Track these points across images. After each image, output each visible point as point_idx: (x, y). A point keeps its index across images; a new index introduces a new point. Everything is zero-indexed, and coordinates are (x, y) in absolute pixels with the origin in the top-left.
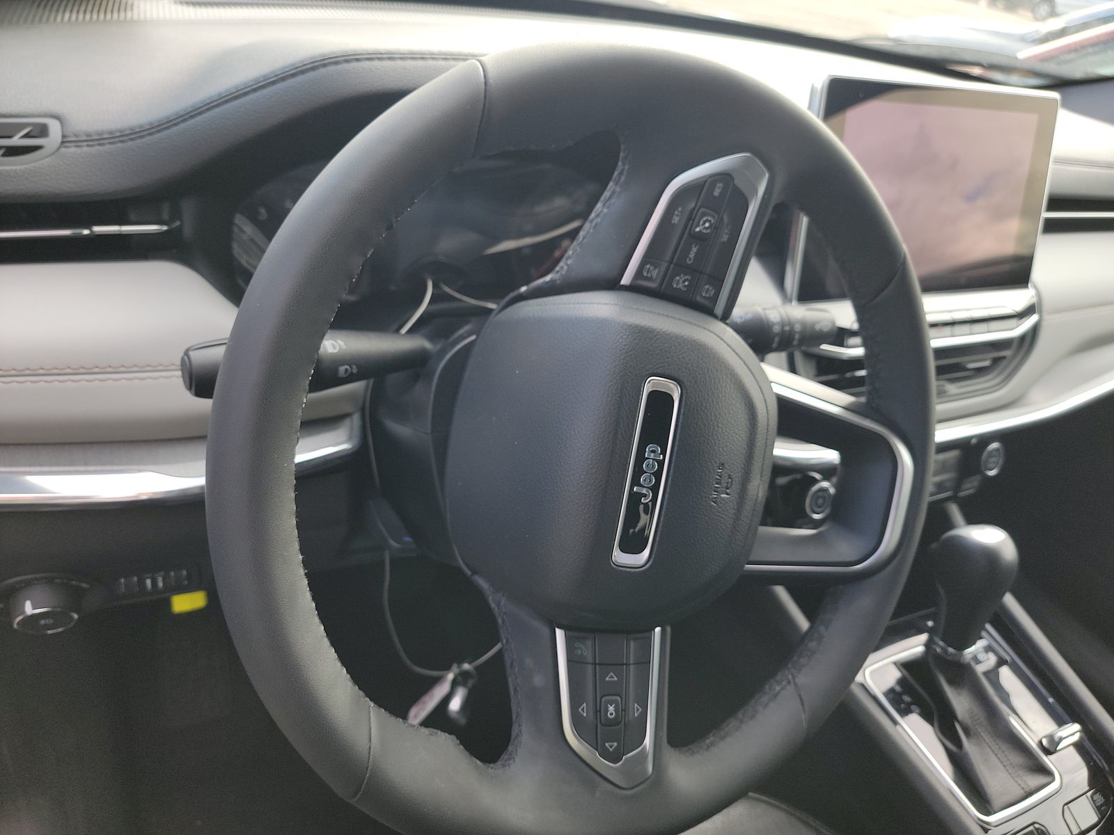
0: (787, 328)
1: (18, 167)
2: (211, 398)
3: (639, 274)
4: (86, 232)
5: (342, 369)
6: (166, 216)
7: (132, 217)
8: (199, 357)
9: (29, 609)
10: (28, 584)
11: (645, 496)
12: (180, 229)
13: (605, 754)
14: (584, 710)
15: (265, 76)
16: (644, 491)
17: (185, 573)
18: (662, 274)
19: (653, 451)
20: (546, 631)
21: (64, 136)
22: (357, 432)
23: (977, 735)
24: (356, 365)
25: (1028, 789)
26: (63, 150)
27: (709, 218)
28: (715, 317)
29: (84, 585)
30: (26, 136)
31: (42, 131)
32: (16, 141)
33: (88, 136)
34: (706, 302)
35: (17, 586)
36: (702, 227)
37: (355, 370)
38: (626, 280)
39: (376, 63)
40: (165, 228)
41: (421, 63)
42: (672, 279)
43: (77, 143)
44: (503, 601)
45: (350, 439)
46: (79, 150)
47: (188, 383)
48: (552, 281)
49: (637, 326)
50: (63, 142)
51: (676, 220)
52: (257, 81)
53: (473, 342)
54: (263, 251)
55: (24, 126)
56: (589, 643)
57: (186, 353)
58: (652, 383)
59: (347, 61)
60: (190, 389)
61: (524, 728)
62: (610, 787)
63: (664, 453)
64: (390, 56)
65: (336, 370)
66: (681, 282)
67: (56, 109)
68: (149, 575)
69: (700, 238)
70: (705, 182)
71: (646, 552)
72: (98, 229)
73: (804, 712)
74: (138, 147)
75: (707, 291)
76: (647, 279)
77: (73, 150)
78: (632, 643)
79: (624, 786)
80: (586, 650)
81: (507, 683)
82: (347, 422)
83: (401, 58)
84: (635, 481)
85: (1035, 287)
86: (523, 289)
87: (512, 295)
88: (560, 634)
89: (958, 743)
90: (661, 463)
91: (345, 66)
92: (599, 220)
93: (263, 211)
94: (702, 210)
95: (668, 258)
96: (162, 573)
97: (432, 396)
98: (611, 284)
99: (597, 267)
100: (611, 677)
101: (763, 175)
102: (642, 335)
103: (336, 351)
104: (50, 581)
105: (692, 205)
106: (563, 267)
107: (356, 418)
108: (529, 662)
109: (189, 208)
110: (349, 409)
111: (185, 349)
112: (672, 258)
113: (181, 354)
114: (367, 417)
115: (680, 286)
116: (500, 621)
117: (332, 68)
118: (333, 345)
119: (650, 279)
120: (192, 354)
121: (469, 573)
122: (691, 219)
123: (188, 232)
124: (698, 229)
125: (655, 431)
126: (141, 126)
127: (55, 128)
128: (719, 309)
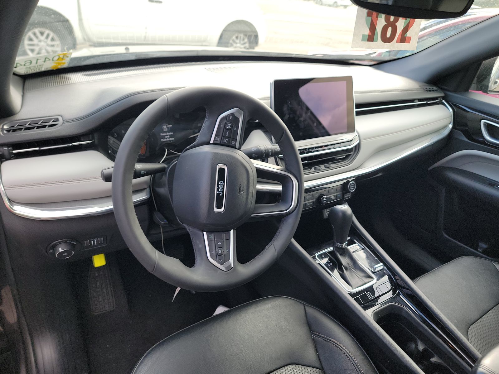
0: (267, 151)
1: (52, 130)
2: (111, 182)
3: (214, 140)
4: (71, 145)
5: (142, 172)
6: (91, 138)
7: (82, 140)
8: (106, 172)
9: (61, 250)
10: (60, 243)
11: (220, 194)
12: (94, 141)
13: (220, 263)
14: (213, 252)
15: (115, 100)
16: (220, 193)
17: (102, 239)
18: (220, 139)
19: (221, 182)
20: (201, 233)
21: (63, 121)
22: (148, 193)
23: (350, 270)
24: (146, 171)
25: (364, 282)
26: (64, 124)
27: (230, 124)
28: (237, 149)
29: (75, 243)
30: (53, 122)
31: (57, 120)
32: (51, 123)
33: (70, 120)
34: (233, 145)
35: (57, 244)
36: (228, 127)
37: (145, 173)
38: (212, 142)
39: (144, 94)
40: (91, 142)
41: (155, 92)
42: (223, 140)
43: (67, 122)
44: (190, 228)
45: (147, 195)
46: (68, 124)
47: (103, 179)
48: (195, 144)
49: (214, 152)
50: (63, 122)
51: (222, 126)
52: (113, 101)
53: (177, 163)
54: (120, 145)
55: (52, 119)
56: (213, 235)
57: (102, 171)
58: (219, 166)
59: (136, 94)
60: (104, 180)
61: (198, 259)
62: (221, 271)
63: (224, 183)
64: (147, 92)
65: (141, 173)
66: (226, 141)
67: (60, 114)
68: (92, 240)
69: (228, 129)
70: (227, 116)
71: (223, 208)
72: (74, 144)
73: (276, 251)
74: (83, 121)
75: (233, 142)
76: (216, 141)
77: (66, 124)
78: (225, 234)
79: (225, 270)
80: (212, 237)
81: (193, 249)
82: (146, 190)
83: (150, 92)
84: (218, 190)
85: (357, 132)
86: (188, 147)
87: (185, 149)
88: (205, 233)
89: (343, 271)
90: (224, 185)
91: (136, 96)
92: (203, 128)
93: (116, 134)
94: (228, 123)
95: (221, 135)
96: (96, 239)
97: (167, 178)
98: (209, 143)
99: (204, 139)
100: (220, 243)
101: (242, 113)
102: (216, 154)
103: (140, 168)
104: (66, 242)
105: (225, 122)
106: (197, 141)
107: (148, 189)
108: (198, 242)
109: (96, 136)
110: (146, 187)
111: (101, 170)
112: (222, 135)
113: (101, 171)
114: (151, 189)
115: (226, 142)
116: (190, 234)
117: (132, 97)
118: (139, 166)
119: (217, 141)
120: (104, 171)
121: (182, 224)
122: (225, 125)
123: (96, 142)
124: (227, 127)
125: (221, 177)
126: (83, 116)
127: (60, 118)
128: (237, 146)
